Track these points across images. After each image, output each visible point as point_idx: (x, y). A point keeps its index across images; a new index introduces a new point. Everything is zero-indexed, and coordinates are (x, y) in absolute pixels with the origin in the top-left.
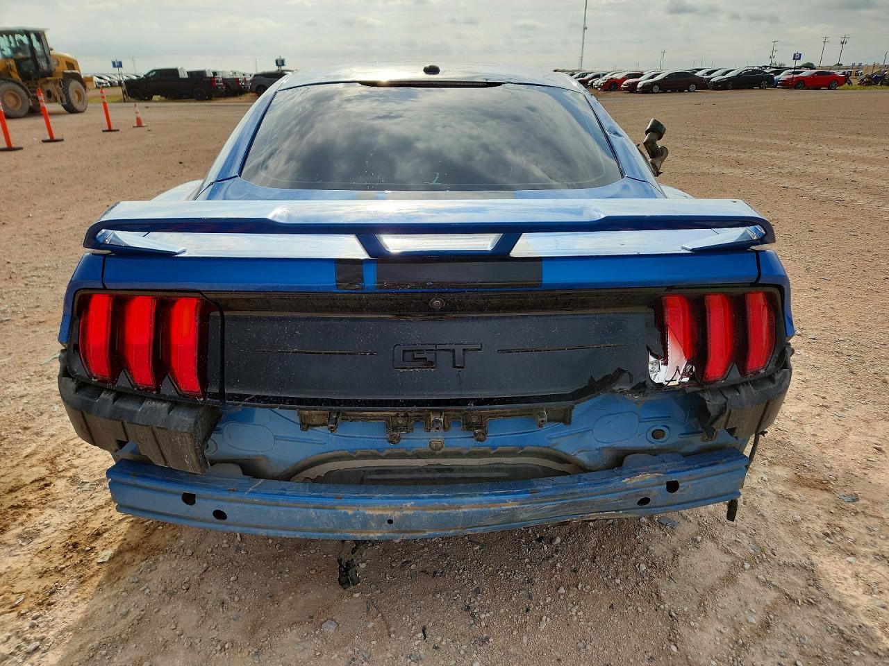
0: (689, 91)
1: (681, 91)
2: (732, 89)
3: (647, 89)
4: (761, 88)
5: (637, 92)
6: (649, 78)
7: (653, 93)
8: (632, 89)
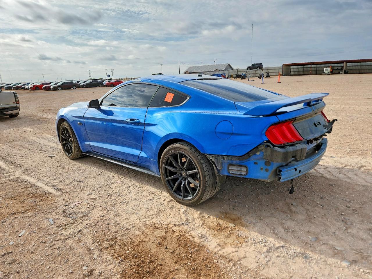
0: (74, 89)
1: (70, 89)
2: (90, 87)
3: (56, 89)
4: (100, 87)
5: (51, 90)
6: (54, 85)
7: (59, 90)
8: (48, 89)
